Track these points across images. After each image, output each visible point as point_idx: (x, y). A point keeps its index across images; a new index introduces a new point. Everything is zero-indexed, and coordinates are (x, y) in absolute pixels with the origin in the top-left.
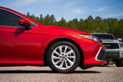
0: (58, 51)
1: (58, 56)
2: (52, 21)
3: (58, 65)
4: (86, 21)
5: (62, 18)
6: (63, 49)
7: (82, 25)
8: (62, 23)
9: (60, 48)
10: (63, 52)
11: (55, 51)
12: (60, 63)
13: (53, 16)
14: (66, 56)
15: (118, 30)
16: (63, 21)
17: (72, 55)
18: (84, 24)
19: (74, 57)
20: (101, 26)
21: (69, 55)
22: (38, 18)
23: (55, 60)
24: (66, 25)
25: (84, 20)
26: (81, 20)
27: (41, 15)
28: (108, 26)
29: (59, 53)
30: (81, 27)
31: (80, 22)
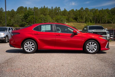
0: (89, 44)
1: (89, 46)
2: (58, 11)
3: (89, 50)
4: (79, 11)
5: (65, 9)
6: (92, 43)
7: (77, 13)
8: (65, 12)
9: (90, 43)
10: (91, 44)
11: (88, 44)
12: (90, 49)
13: (59, 8)
14: (93, 46)
15: (99, 16)
16: (65, 11)
17: (95, 46)
18: (78, 12)
19: (96, 47)
20: (88, 14)
21: (94, 46)
22: (50, 9)
23: (88, 48)
24: (67, 13)
25: (78, 10)
26: (76, 10)
27: (52, 7)
28: (92, 13)
29: (90, 45)
30: (76, 14)
31: (75, 11)
